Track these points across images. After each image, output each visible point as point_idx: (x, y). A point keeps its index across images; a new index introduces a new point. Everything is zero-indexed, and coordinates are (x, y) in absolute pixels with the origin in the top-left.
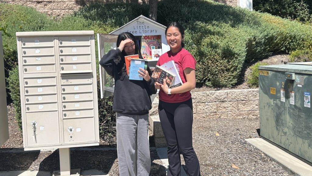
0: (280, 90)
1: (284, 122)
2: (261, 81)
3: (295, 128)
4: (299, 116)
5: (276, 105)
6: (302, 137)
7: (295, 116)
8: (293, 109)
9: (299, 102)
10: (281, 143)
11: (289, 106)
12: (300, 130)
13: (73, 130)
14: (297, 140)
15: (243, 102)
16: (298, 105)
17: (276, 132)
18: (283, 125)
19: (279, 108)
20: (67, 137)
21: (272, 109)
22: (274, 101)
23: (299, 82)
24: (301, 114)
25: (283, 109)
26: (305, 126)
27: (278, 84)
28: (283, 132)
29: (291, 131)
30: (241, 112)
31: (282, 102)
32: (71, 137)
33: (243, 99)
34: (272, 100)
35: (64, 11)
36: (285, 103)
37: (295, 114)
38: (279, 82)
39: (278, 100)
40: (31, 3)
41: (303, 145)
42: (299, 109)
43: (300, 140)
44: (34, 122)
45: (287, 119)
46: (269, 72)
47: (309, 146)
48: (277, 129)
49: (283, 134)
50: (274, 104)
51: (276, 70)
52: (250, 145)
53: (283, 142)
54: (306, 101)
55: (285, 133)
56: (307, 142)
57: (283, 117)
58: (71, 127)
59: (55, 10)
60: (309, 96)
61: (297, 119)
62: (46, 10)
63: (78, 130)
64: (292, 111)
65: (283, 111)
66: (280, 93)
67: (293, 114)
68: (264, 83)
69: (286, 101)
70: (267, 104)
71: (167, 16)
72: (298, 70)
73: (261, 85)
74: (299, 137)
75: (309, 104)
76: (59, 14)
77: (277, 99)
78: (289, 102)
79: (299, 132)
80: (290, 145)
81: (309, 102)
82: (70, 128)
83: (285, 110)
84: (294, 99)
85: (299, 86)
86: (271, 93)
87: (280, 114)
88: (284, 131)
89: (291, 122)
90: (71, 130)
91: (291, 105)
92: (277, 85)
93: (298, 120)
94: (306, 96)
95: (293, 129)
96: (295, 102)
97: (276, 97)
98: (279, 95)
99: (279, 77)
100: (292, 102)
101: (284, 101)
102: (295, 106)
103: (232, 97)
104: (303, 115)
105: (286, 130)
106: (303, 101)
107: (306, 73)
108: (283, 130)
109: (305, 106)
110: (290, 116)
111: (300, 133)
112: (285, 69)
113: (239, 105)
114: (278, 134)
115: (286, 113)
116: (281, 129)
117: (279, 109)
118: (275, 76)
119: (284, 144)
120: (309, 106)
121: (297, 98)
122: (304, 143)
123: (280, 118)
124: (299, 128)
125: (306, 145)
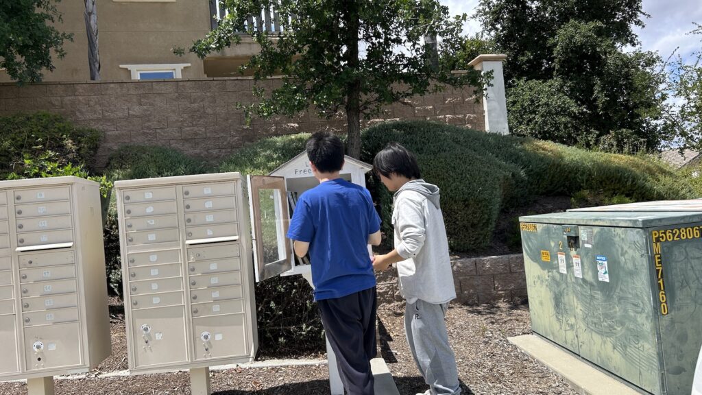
0: (557, 254)
1: (567, 307)
2: (526, 240)
3: (587, 317)
4: (592, 297)
5: (553, 279)
6: (601, 333)
7: (585, 296)
8: (581, 286)
9: (590, 273)
10: (566, 342)
11: (573, 280)
12: (595, 320)
13: (209, 337)
14: (592, 337)
15: (502, 275)
16: (589, 277)
17: (556, 326)
18: (567, 313)
19: (558, 284)
20: (200, 349)
21: (547, 286)
22: (549, 272)
23: (586, 239)
24: (596, 293)
25: (564, 286)
26: (603, 314)
27: (553, 244)
28: (568, 324)
29: (581, 323)
30: (501, 292)
31: (562, 275)
32: (207, 350)
33: (501, 271)
34: (546, 272)
36: (566, 276)
37: (585, 294)
38: (554, 241)
39: (555, 271)
41: (603, 346)
42: (591, 285)
43: (597, 338)
44: (145, 326)
45: (573, 302)
46: (538, 225)
47: (614, 348)
48: (558, 319)
49: (568, 328)
50: (549, 277)
52: (515, 347)
53: (569, 341)
54: (601, 271)
55: (572, 326)
56: (609, 341)
57: (565, 299)
58: (207, 333)
60: (606, 263)
61: (588, 301)
63: (219, 337)
64: (579, 288)
66: (558, 260)
67: (582, 294)
68: (530, 243)
69: (568, 271)
70: (539, 278)
72: (583, 220)
73: (527, 248)
74: (596, 332)
75: (607, 275)
77: (553, 268)
78: (573, 274)
79: (595, 324)
80: (581, 346)
81: (606, 272)
82: (204, 334)
83: (567, 286)
84: (580, 269)
85: (586, 245)
86: (543, 259)
87: (561, 295)
88: (569, 322)
89: (580, 307)
90: (206, 338)
91: (576, 278)
92: (550, 245)
93: (590, 304)
94: (600, 262)
95: (584, 319)
96: (583, 274)
97: (551, 266)
98: (556, 262)
99: (553, 234)
100: (579, 274)
101: (565, 272)
102: (583, 279)
104: (599, 295)
105: (572, 321)
106: (596, 272)
107: (598, 223)
108: (567, 321)
109: (600, 279)
110: (577, 297)
111: (597, 326)
112: (562, 219)
114: (561, 329)
115: (569, 293)
116: (564, 319)
117: (558, 286)
118: (547, 231)
119: (571, 345)
120: (606, 278)
121: (586, 267)
122: (605, 342)
123: (561, 302)
124: (594, 316)
125: (609, 346)
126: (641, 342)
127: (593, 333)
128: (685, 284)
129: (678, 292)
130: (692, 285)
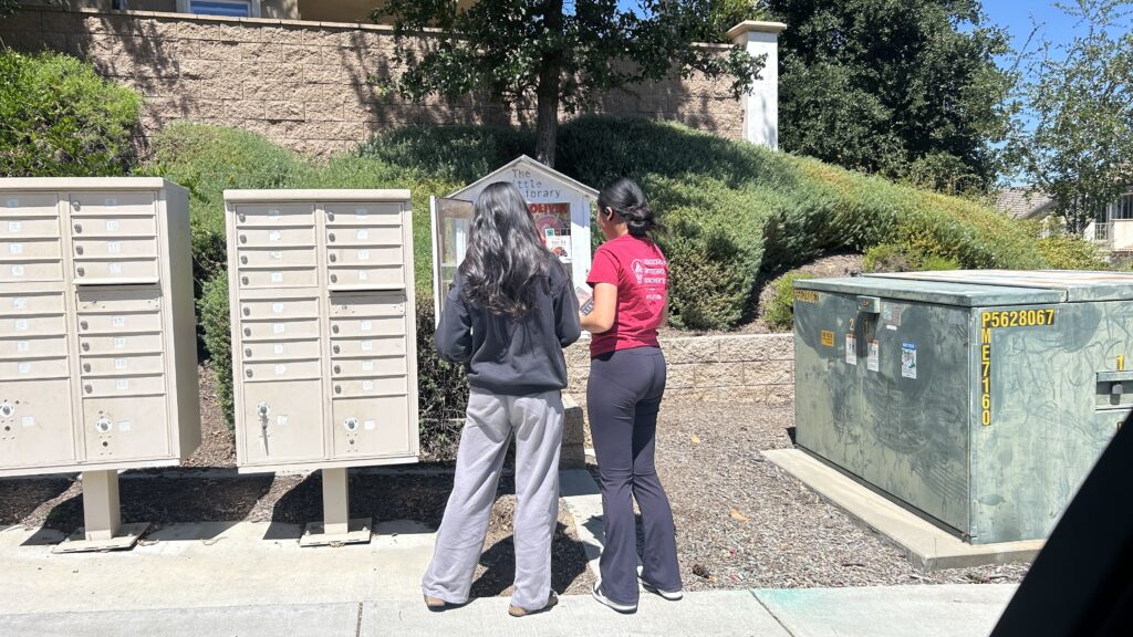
0: (845, 337)
1: (852, 412)
2: (800, 315)
3: (878, 426)
4: (890, 399)
5: (836, 371)
6: (896, 449)
7: (879, 397)
8: (876, 383)
9: (891, 366)
10: (845, 460)
11: (865, 374)
12: (891, 431)
13: (356, 425)
14: (883, 454)
15: (757, 363)
16: (888, 372)
17: (833, 436)
18: (850, 420)
19: (842, 379)
20: (342, 441)
21: (825, 381)
22: (830, 361)
23: (890, 318)
24: (895, 394)
25: (850, 382)
26: (902, 422)
27: (840, 322)
28: (851, 435)
29: (869, 433)
30: (751, 388)
31: (849, 366)
32: (352, 442)
33: (755, 357)
34: (825, 362)
35: (333, 143)
36: (855, 367)
37: (879, 393)
38: (842, 318)
39: (839, 360)
40: (254, 122)
41: (897, 466)
42: (890, 381)
43: (891, 456)
44: (262, 404)
45: (861, 404)
46: (820, 294)
47: (913, 469)
48: (837, 428)
49: (850, 441)
50: (829, 368)
51: (836, 290)
52: (772, 465)
53: (849, 458)
54: (907, 363)
55: (856, 439)
56: (907, 459)
57: (850, 401)
58: (353, 419)
59: (311, 142)
60: (914, 352)
61: (883, 405)
62: (291, 142)
63: (369, 426)
64: (872, 386)
65: (850, 387)
66: (845, 345)
67: (876, 394)
68: (806, 320)
69: (858, 362)
70: (814, 369)
71: (578, 158)
72: (889, 291)
73: (800, 324)
74: (890, 447)
75: (914, 370)
76: (320, 150)
77: (838, 357)
78: (866, 366)
79: (890, 435)
80: (866, 466)
81: (913, 366)
82: (349, 420)
83: (855, 383)
84: (877, 359)
85: (889, 327)
86: (824, 342)
87: (845, 394)
88: (853, 432)
89: (871, 412)
90: (352, 426)
91: (869, 371)
92: (836, 323)
93: (886, 410)
94: (907, 351)
95: (875, 429)
96: (880, 366)
97: (834, 353)
98: (842, 348)
99: (843, 307)
100: (873, 366)
101: (855, 363)
102: (880, 374)
103: (730, 352)
104: (899, 396)
105: (858, 430)
106: (899, 365)
107: (908, 297)
108: (849, 431)
109: (904, 375)
110: (868, 398)
111: (892, 438)
112: (857, 287)
113: (746, 371)
114: (839, 441)
115: (858, 392)
116: (846, 428)
117: (841, 382)
118: (833, 303)
119: (853, 464)
120: (913, 374)
121: (885, 357)
122: (901, 461)
123: (843, 403)
124: (889, 425)
125: (906, 465)
126: (951, 462)
127: (886, 449)
128: (1017, 387)
129: (1006, 396)
130: (1026, 388)
